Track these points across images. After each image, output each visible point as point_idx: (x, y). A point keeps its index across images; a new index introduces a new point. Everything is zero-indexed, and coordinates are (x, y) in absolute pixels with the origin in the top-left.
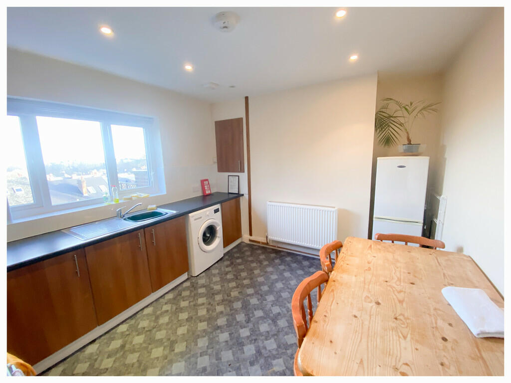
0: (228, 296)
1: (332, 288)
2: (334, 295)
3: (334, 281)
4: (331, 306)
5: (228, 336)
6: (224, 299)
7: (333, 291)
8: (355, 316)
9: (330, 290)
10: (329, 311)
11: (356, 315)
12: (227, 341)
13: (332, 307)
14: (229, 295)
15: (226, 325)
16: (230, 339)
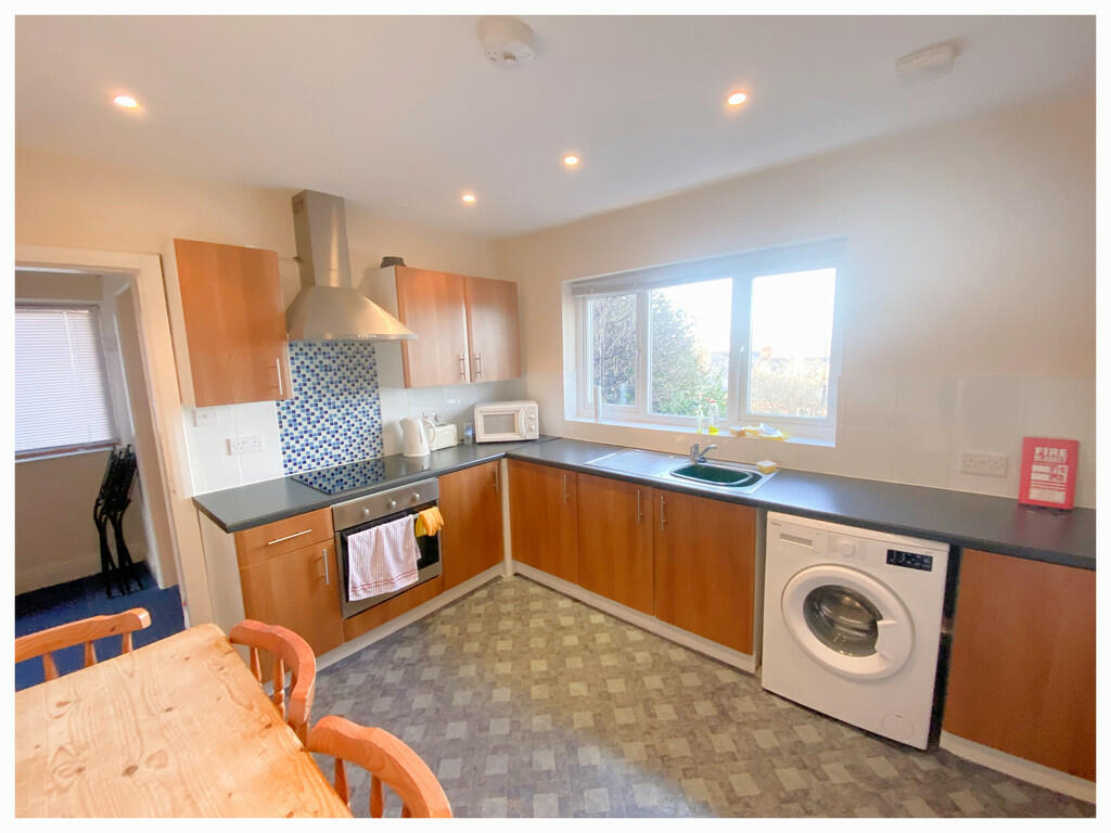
0: (684, 770)
1: (256, 710)
2: (240, 704)
3: (269, 726)
4: (228, 687)
5: (545, 768)
6: (669, 760)
7: (251, 708)
8: (169, 710)
9: (254, 703)
10: (223, 677)
11: (168, 713)
12: (531, 764)
13: (223, 686)
14: (688, 773)
15: (578, 765)
16: (534, 772)
